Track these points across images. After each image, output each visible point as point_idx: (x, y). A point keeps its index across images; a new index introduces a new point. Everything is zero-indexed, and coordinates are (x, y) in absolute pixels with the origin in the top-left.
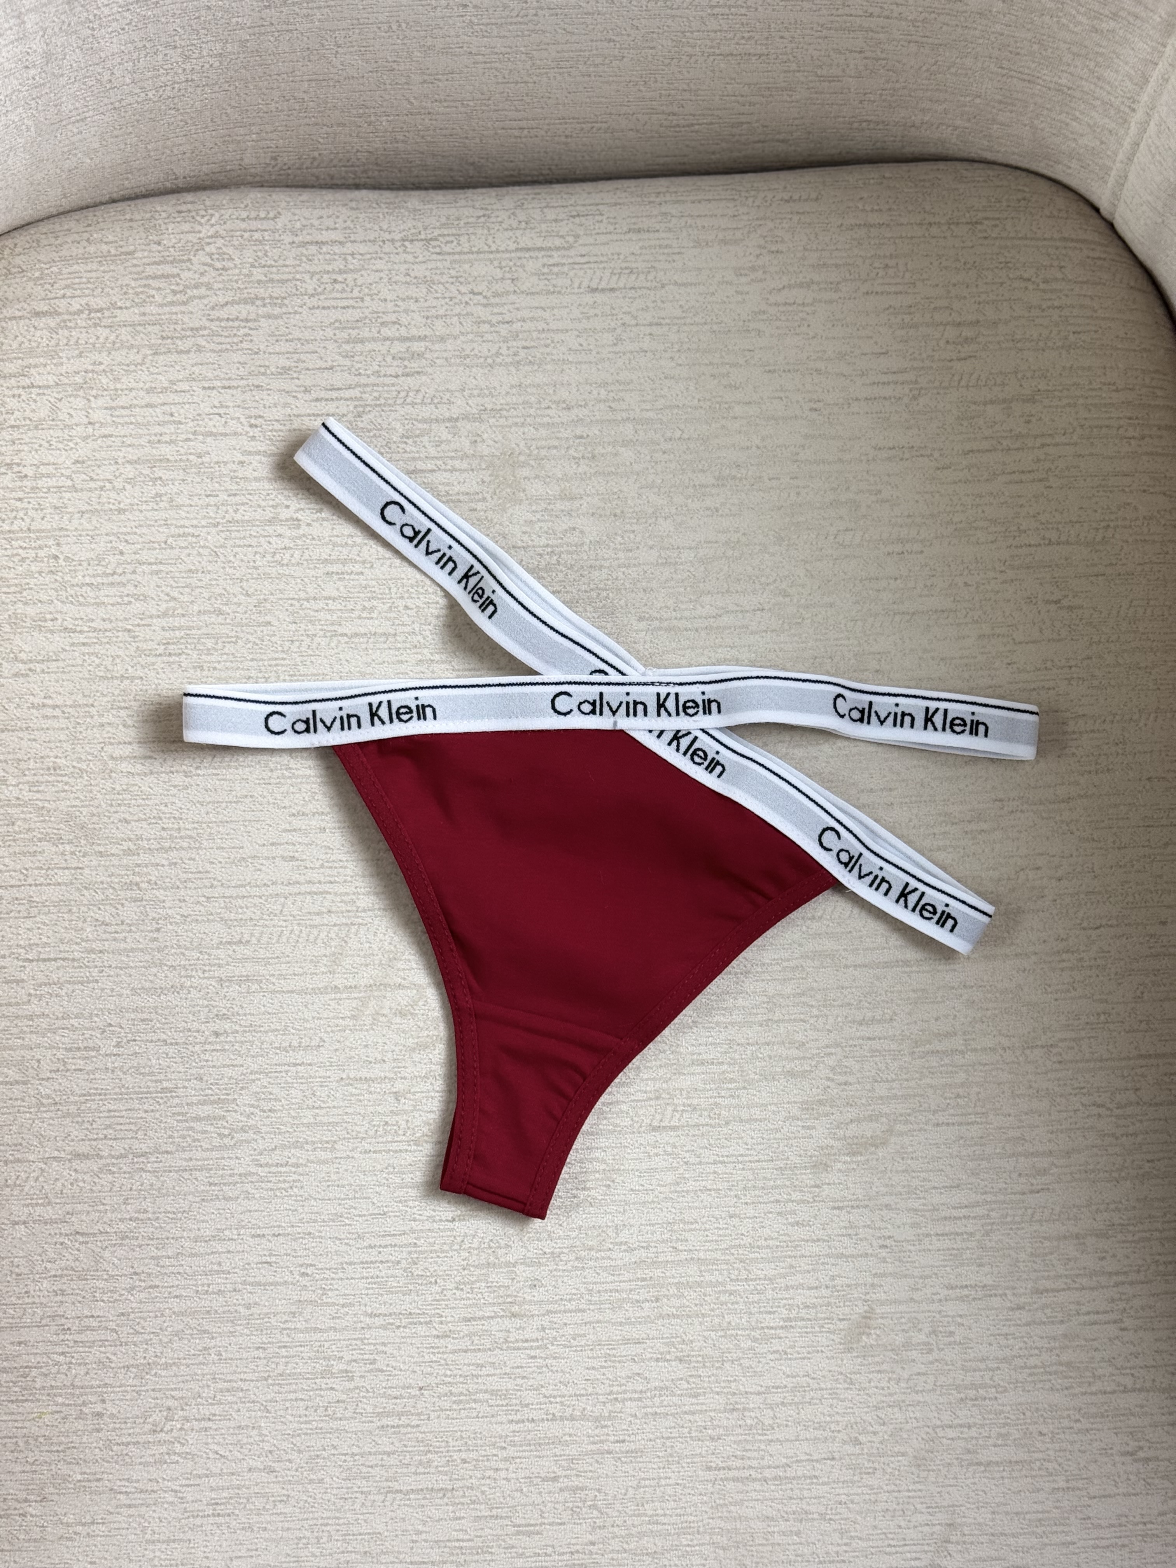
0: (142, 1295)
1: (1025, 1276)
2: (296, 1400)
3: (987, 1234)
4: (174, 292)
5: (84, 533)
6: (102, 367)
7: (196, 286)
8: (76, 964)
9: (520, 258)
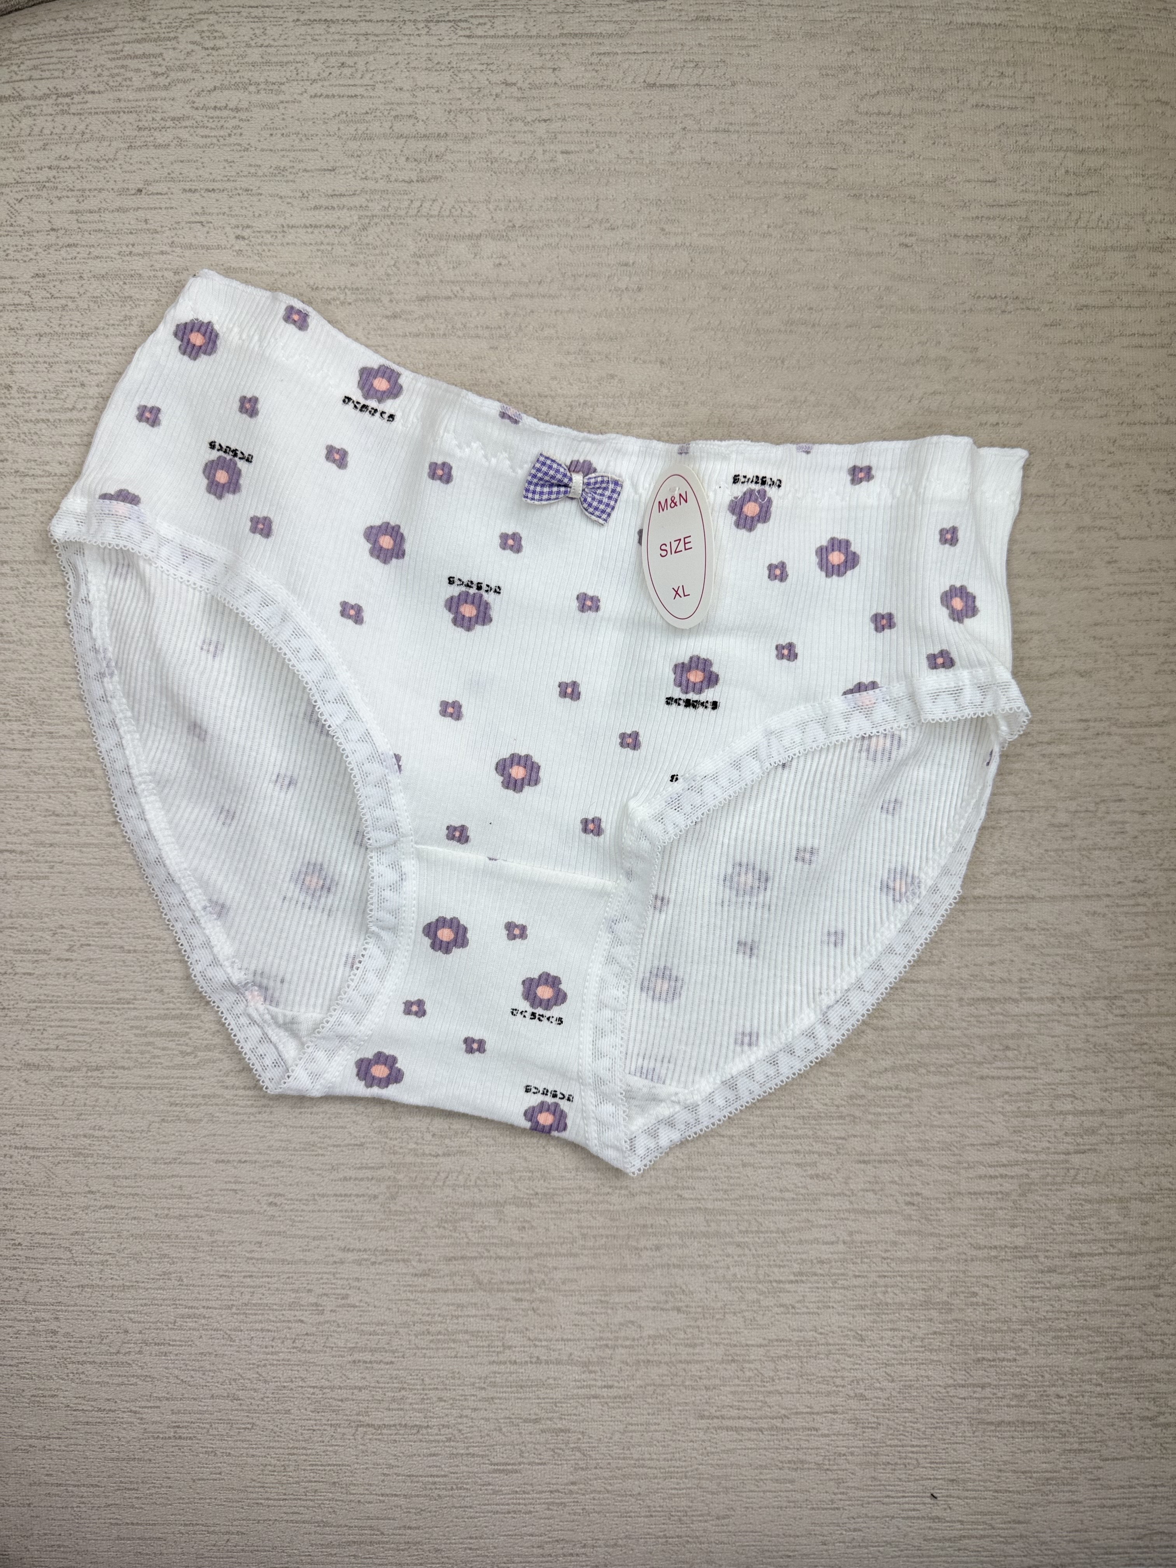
0: (97, 1215)
1: (1060, 1238)
2: (262, 1330)
3: (1023, 1195)
4: (156, 75)
5: (40, 360)
6: (70, 162)
7: (181, 68)
8: (24, 858)
9: (564, 45)
